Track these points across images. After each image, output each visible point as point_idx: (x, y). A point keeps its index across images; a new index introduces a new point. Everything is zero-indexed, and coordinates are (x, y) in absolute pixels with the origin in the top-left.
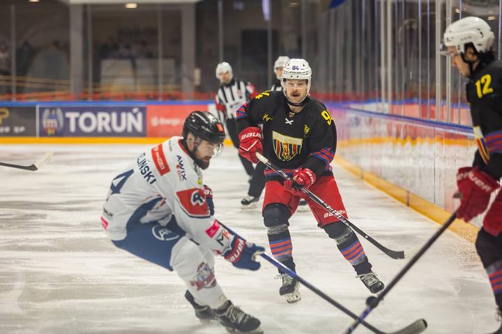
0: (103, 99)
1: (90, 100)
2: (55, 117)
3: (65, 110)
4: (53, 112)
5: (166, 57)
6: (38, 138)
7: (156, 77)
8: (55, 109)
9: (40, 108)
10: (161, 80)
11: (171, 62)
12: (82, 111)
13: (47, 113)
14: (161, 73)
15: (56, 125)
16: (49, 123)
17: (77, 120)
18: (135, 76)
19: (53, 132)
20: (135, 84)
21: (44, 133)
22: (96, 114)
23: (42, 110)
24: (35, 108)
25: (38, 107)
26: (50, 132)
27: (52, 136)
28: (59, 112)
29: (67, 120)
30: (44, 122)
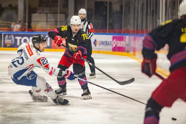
0: (32, 31)
1: (27, 31)
2: (11, 39)
3: (15, 36)
4: (10, 36)
5: (61, 13)
6: (2, 48)
7: (56, 22)
8: (11, 35)
9: (4, 34)
10: (58, 23)
11: (63, 15)
12: (23, 36)
13: (7, 36)
14: (59, 20)
15: (11, 42)
16: (8, 41)
17: (20, 40)
18: (47, 22)
19: (9, 45)
20: (47, 25)
21: (5, 46)
22: (29, 38)
23: (5, 35)
24: (2, 34)
25: (3, 34)
26: (8, 45)
27: (9, 47)
28: (12, 36)
29: (16, 40)
30: (6, 41)
